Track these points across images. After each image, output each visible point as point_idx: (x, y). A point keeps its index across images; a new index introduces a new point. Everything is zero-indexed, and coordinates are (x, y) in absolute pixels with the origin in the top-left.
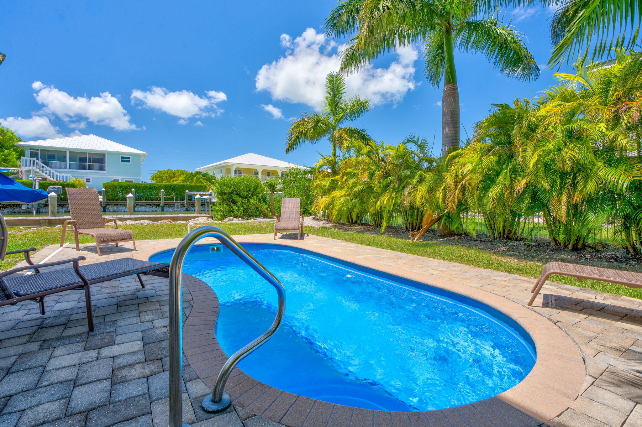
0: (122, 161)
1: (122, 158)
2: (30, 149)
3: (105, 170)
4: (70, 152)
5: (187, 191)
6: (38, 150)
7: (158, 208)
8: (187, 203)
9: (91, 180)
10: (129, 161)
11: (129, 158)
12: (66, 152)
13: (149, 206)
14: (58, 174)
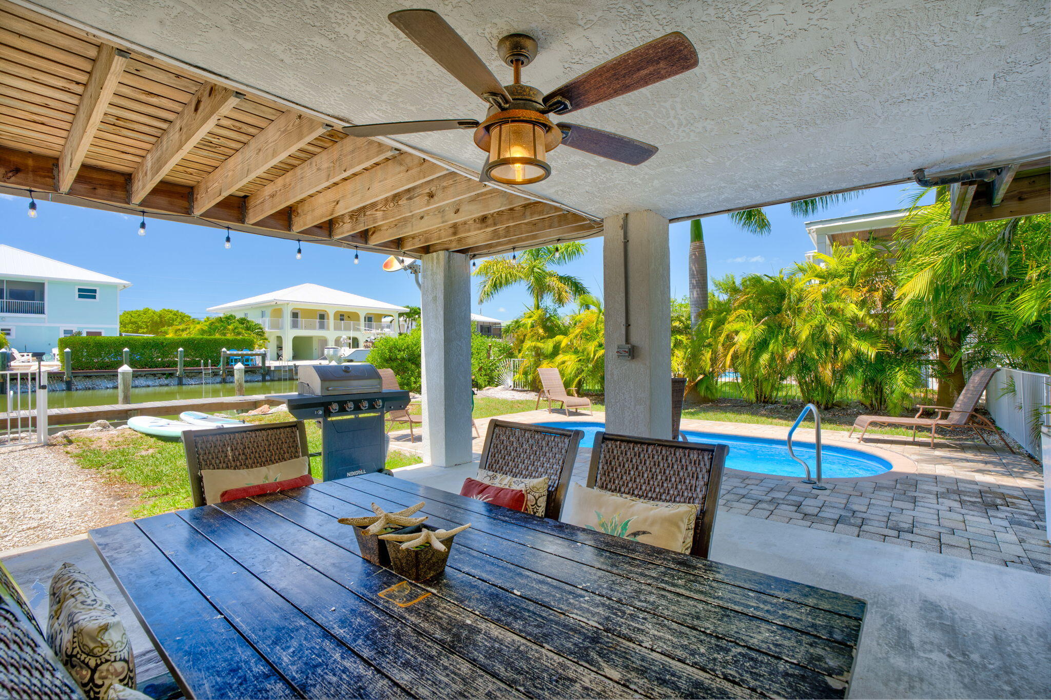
0: (80, 296)
1: (80, 290)
3: (42, 312)
5: (224, 349)
7: (169, 379)
8: (224, 371)
9: (13, 332)
10: (94, 297)
11: (95, 291)
13: (152, 377)
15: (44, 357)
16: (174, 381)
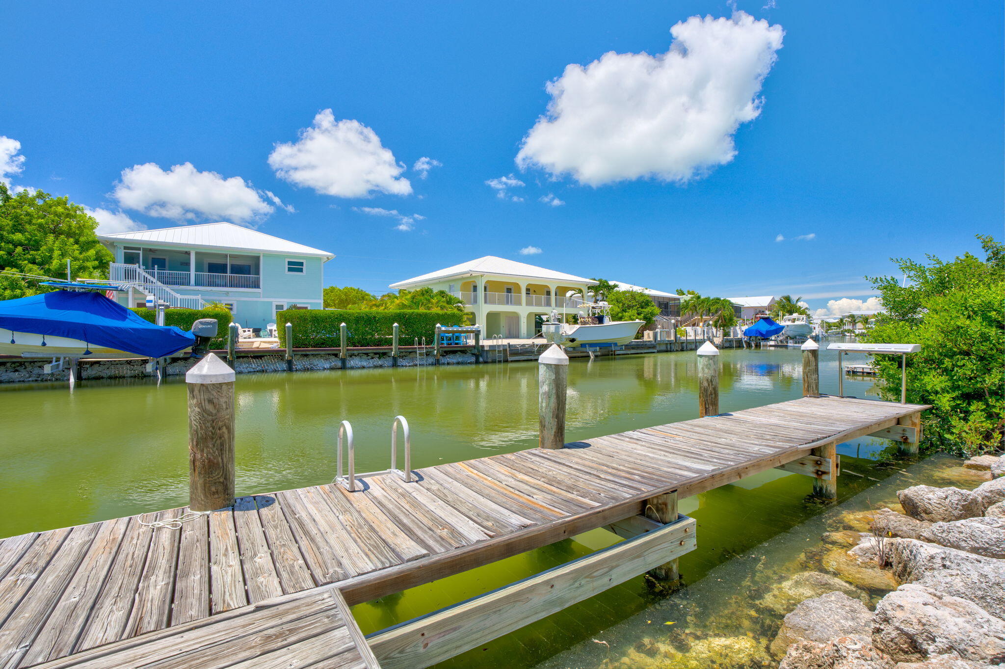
0: (290, 270)
1: (290, 263)
2: (125, 248)
3: (257, 286)
4: (197, 254)
5: (438, 325)
6: (139, 249)
7: (384, 359)
8: (438, 350)
9: (235, 307)
10: (301, 270)
11: (301, 264)
12: (188, 253)
13: (365, 357)
14: (179, 296)
15: (262, 333)
16: (388, 362)
